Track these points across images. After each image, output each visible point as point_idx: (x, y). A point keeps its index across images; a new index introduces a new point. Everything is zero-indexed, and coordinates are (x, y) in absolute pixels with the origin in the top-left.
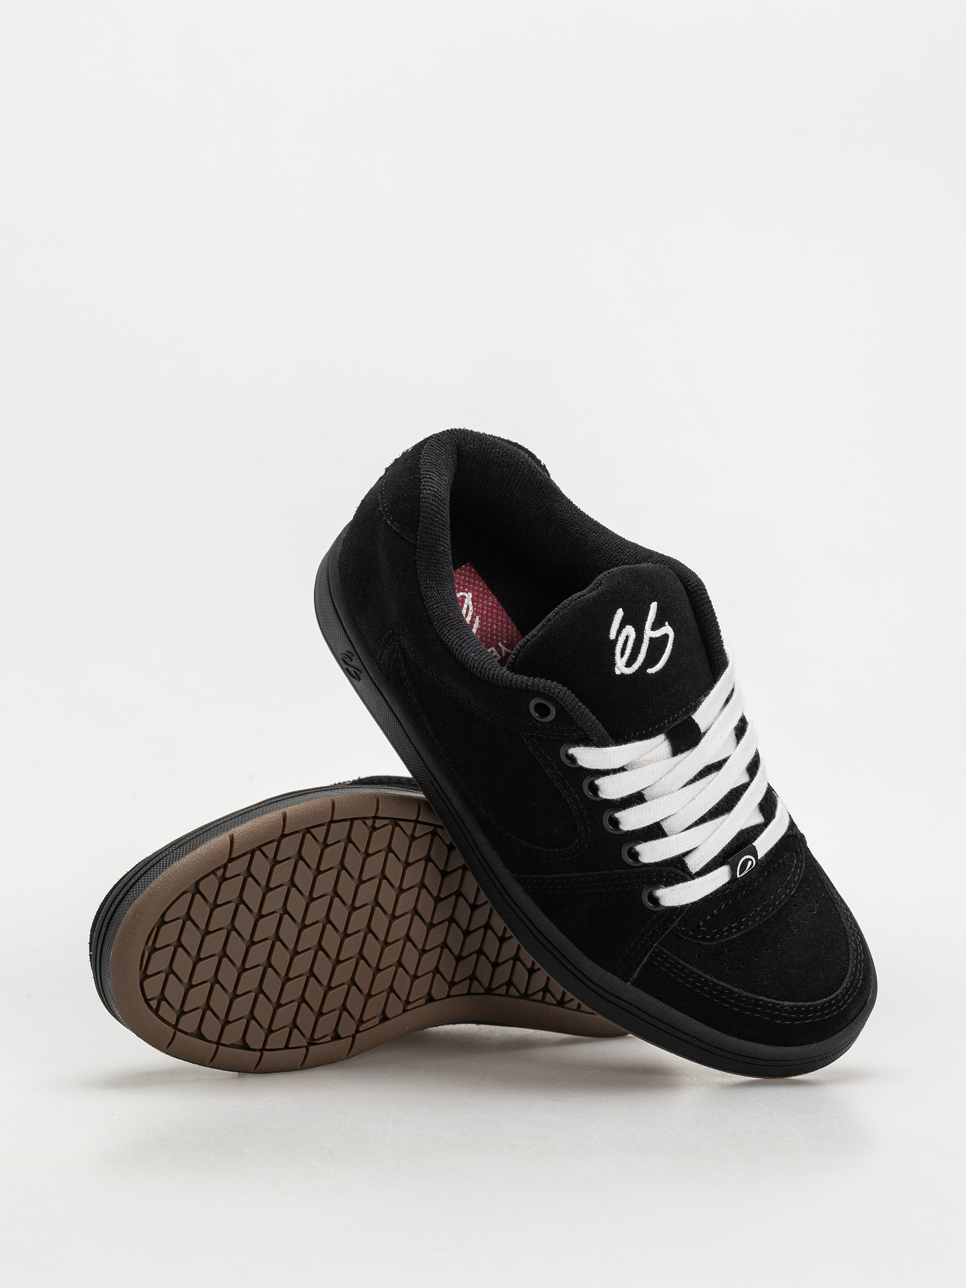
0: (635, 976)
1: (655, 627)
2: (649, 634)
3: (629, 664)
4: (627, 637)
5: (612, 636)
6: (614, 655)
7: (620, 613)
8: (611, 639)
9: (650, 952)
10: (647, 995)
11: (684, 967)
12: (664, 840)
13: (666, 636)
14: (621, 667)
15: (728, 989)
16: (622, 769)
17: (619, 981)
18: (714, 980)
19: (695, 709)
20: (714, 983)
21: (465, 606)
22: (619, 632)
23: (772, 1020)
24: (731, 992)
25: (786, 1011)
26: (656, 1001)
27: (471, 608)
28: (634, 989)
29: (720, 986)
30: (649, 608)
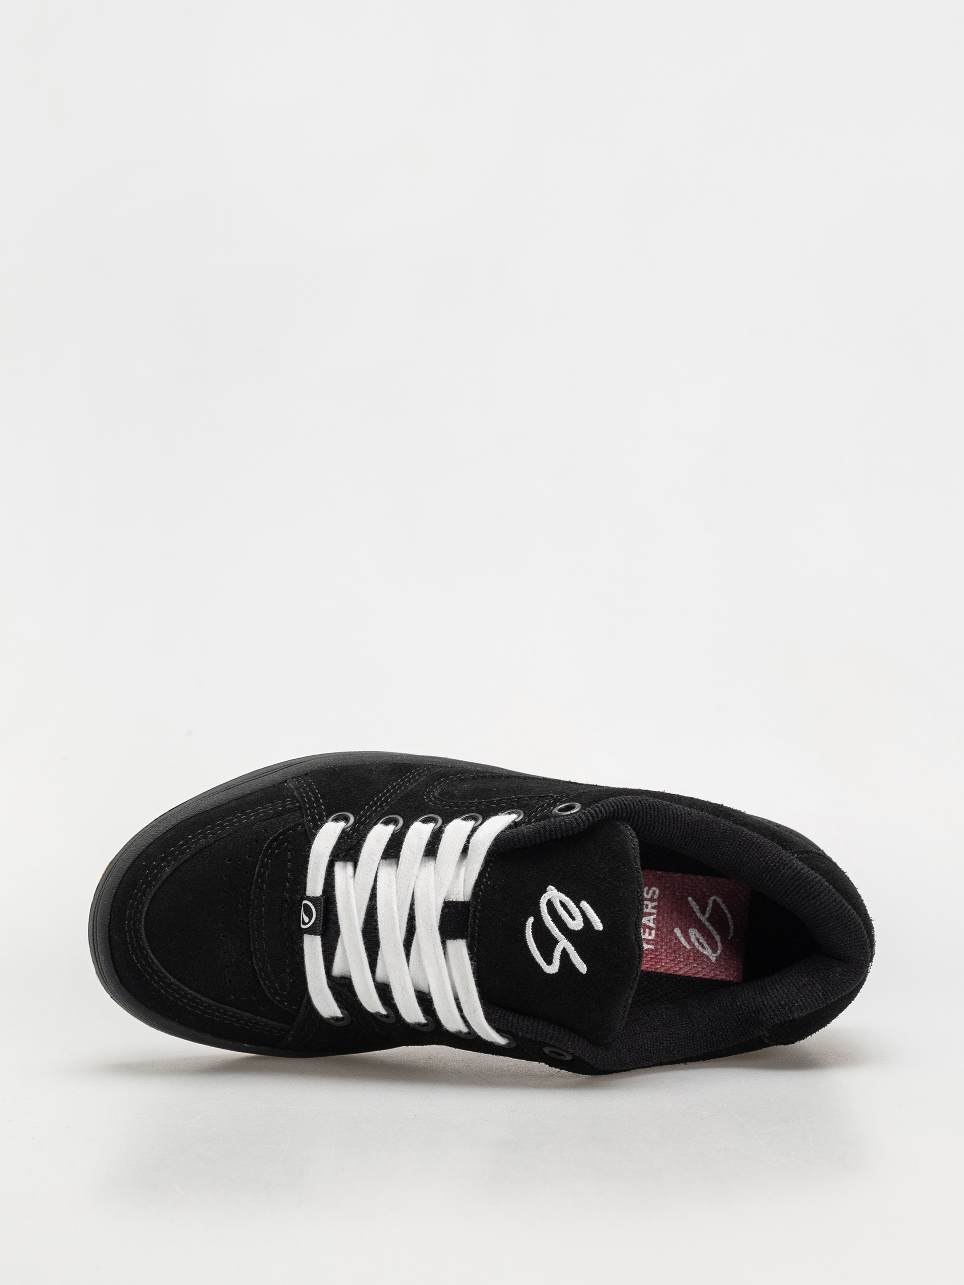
1: (565, 954)
2: (563, 943)
3: (550, 904)
4: (573, 919)
5: (584, 904)
7: (598, 925)
8: (583, 901)
12: (381, 854)
13: (549, 962)
14: (553, 894)
19: (470, 948)
21: (706, 945)
22: (583, 914)
27: (700, 949)
30: (585, 962)
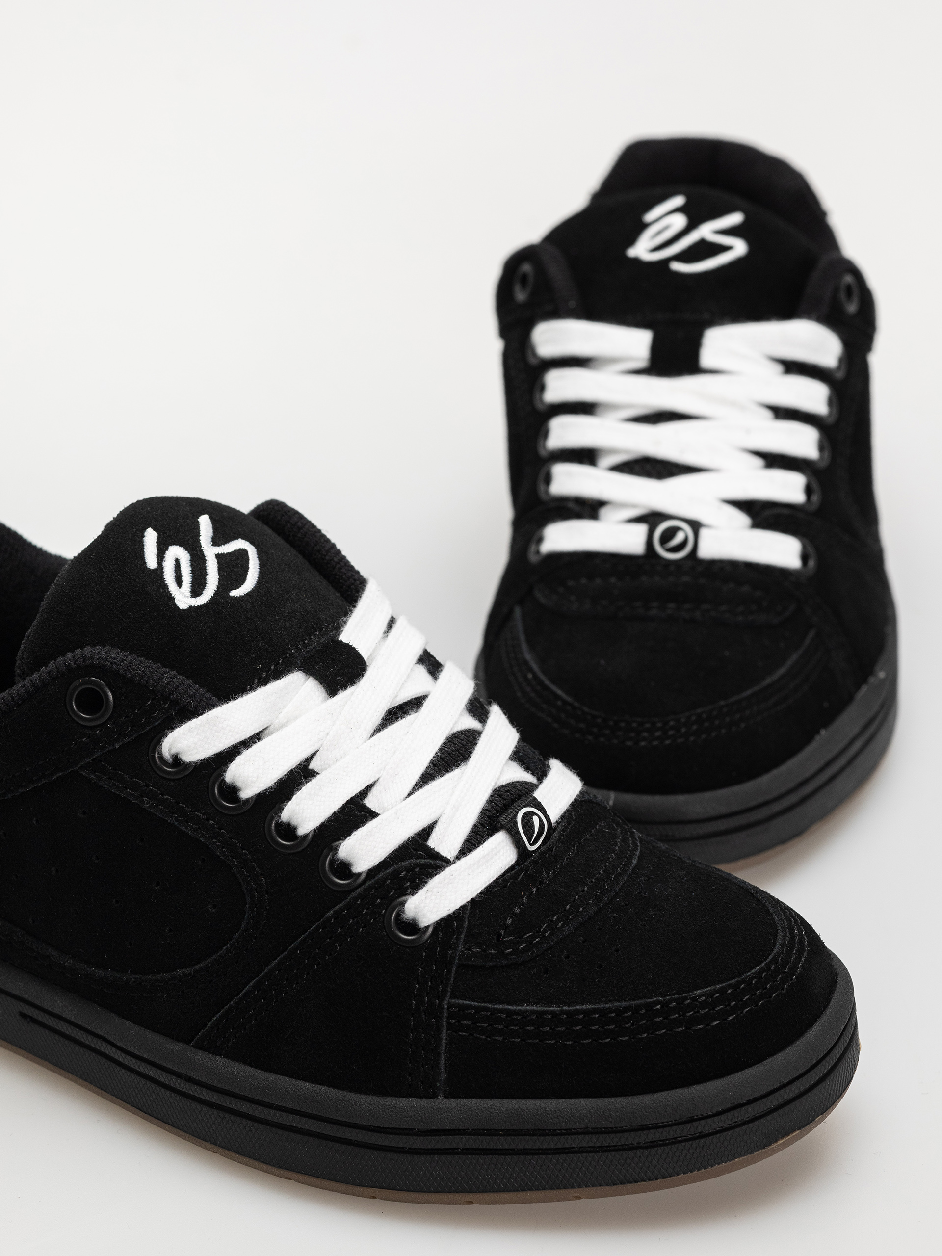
0: (443, 1077)
1: (217, 542)
2: (210, 552)
3: (196, 593)
4: (177, 563)
5: (151, 562)
6: (166, 587)
7: (150, 535)
9: (445, 1020)
10: (479, 1100)
11: (509, 1013)
12: (376, 820)
14: (183, 599)
15: (594, 1011)
16: (256, 738)
17: (424, 1102)
18: (566, 1008)
20: (566, 1012)
22: (161, 557)
23: (690, 1029)
24: (603, 1013)
25: (703, 1005)
26: (496, 1102)
28: (452, 1103)
29: (578, 1012)
